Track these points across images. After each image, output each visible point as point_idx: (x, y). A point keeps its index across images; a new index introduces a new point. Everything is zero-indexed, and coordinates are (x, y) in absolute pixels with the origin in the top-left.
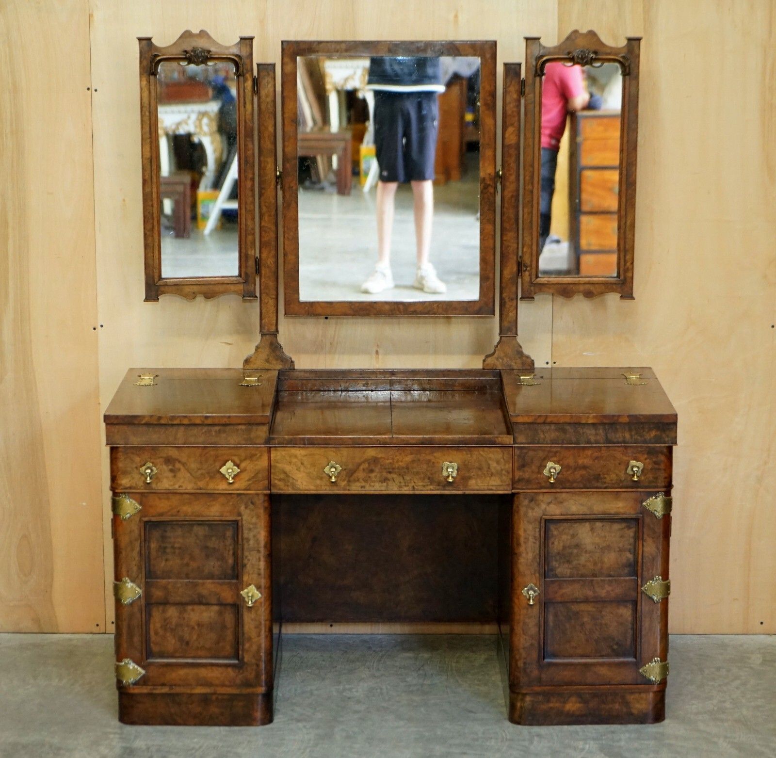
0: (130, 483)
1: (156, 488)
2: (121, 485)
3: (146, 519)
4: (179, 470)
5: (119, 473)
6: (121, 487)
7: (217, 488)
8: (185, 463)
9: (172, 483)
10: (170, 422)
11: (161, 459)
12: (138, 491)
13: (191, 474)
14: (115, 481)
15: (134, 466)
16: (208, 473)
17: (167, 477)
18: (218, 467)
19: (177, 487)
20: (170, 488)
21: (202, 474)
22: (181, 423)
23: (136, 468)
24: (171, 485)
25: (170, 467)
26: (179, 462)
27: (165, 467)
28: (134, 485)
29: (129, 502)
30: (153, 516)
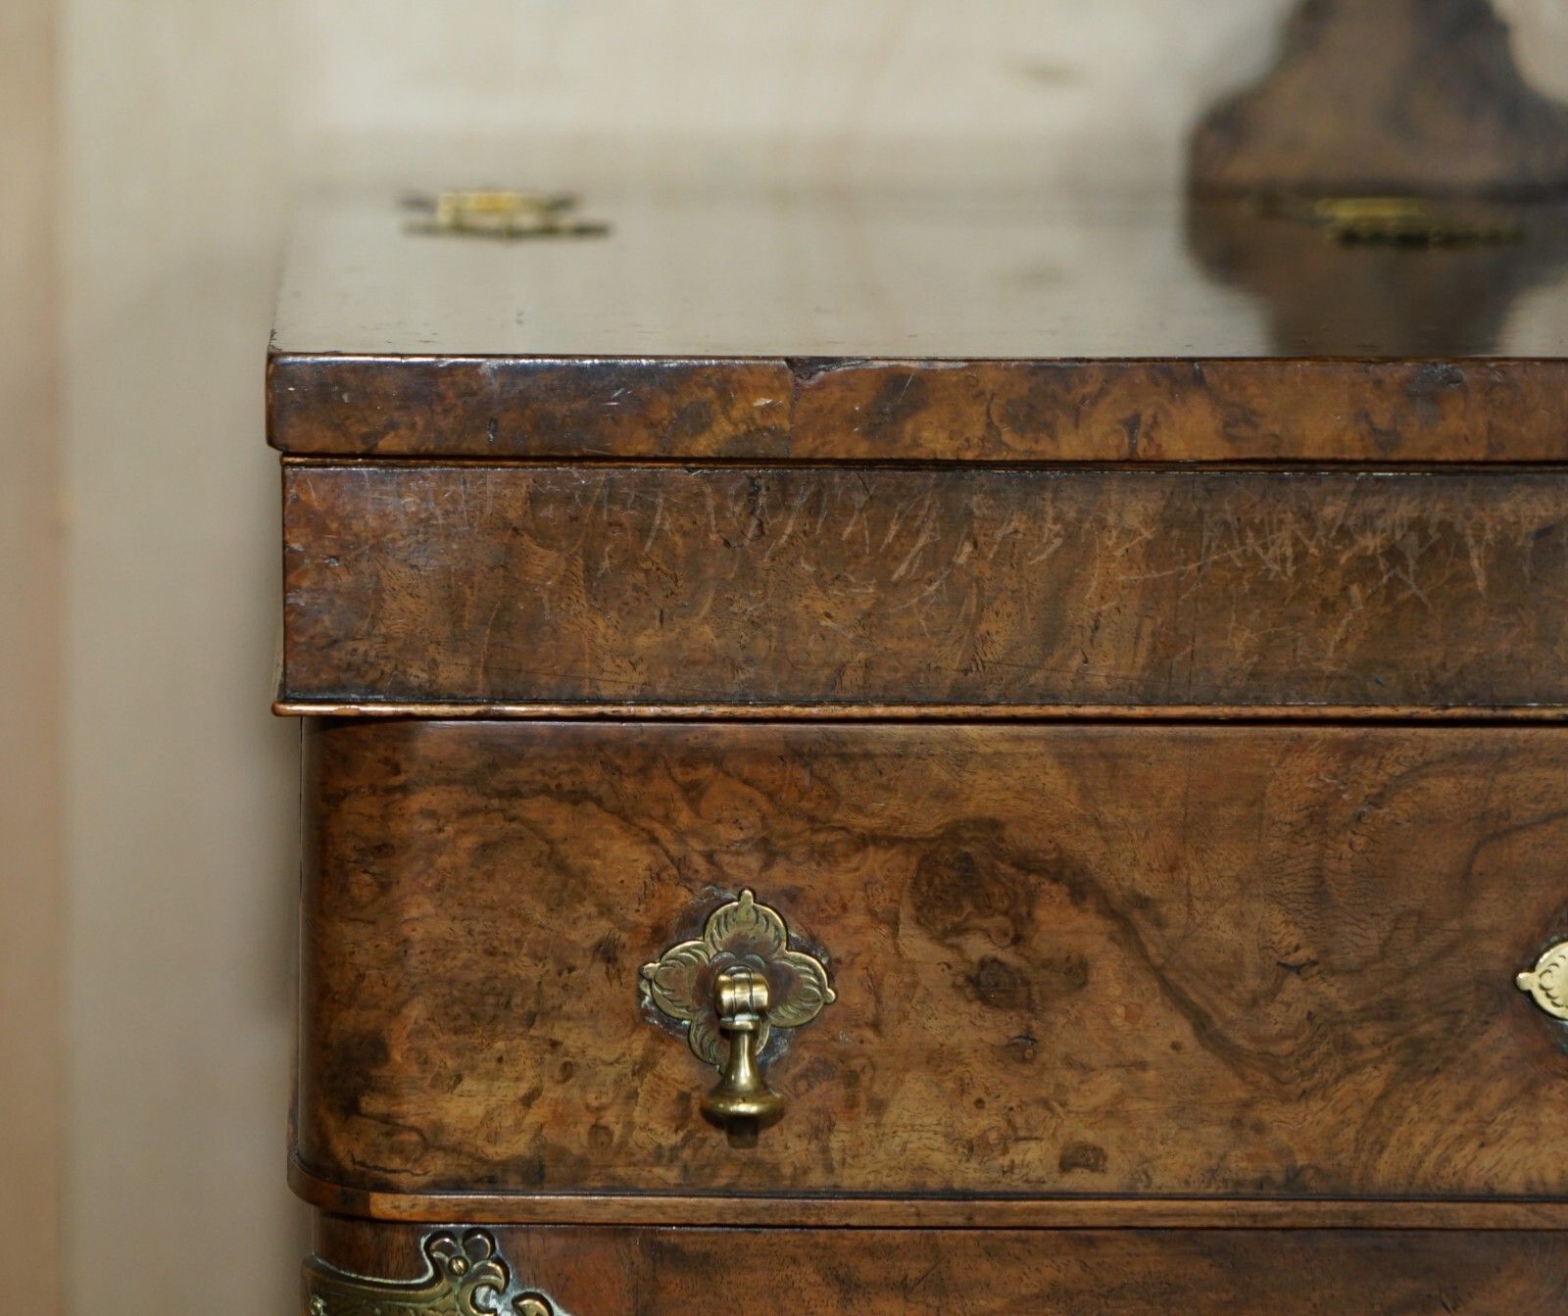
0: (537, 1114)
1: (817, 1178)
2: (429, 1141)
4: (1077, 973)
5: (416, 1012)
6: (438, 1166)
7: (1473, 1182)
8: (1143, 903)
9: (987, 1122)
10: (1017, 445)
11: (875, 860)
12: (617, 1209)
13: (1201, 1022)
14: (373, 1105)
15: (588, 929)
16: (1390, 1012)
17: (937, 1060)
18: (1497, 950)
19: (1035, 1158)
20: (971, 1174)
21: (1322, 1024)
22: (1144, 450)
23: (607, 953)
24: (973, 1148)
25: (978, 948)
26: (1081, 888)
27: (918, 946)
28: (576, 1141)
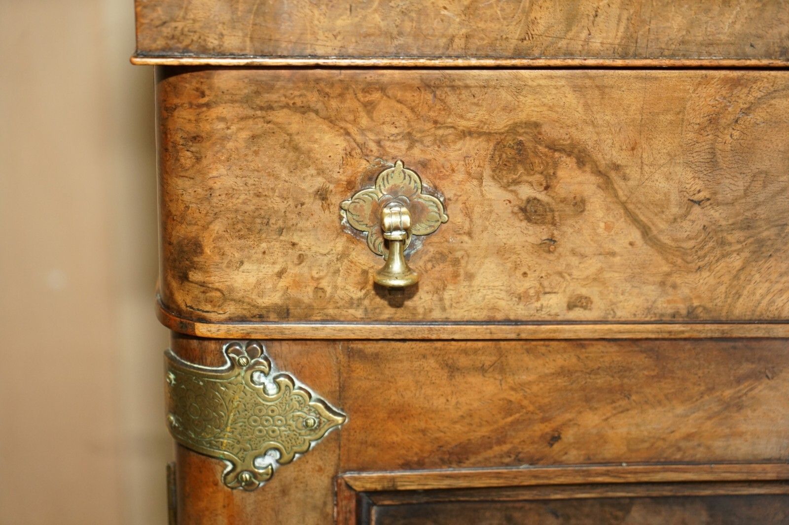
0: (283, 283)
1: (437, 314)
2: (226, 296)
3: (370, 479)
4: (579, 205)
5: (217, 227)
6: (231, 309)
8: (617, 167)
9: (529, 284)
11: (470, 145)
12: (330, 330)
13: (645, 231)
14: (196, 276)
15: (311, 182)
16: (747, 225)
17: (503, 251)
19: (554, 304)
20: (520, 311)
21: (711, 231)
23: (322, 195)
24: (521, 297)
25: (526, 191)
26: (582, 158)
27: (493, 191)
28: (307, 295)
29: (272, 389)
30: (407, 465)
